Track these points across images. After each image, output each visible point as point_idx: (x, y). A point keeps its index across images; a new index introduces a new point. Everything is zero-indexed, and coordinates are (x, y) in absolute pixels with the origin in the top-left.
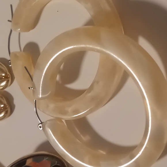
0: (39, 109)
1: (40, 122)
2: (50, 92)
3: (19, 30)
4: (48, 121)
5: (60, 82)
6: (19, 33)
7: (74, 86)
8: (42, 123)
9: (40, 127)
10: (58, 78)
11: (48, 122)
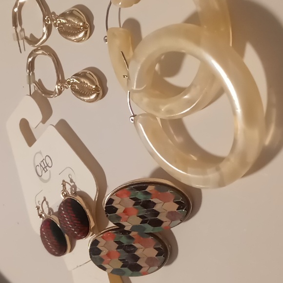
0: (132, 99)
1: (133, 115)
2: (145, 86)
3: (120, 4)
4: (141, 115)
5: (159, 73)
6: (120, 9)
7: (174, 81)
8: (134, 116)
9: (132, 120)
10: (157, 67)
11: (140, 117)
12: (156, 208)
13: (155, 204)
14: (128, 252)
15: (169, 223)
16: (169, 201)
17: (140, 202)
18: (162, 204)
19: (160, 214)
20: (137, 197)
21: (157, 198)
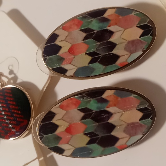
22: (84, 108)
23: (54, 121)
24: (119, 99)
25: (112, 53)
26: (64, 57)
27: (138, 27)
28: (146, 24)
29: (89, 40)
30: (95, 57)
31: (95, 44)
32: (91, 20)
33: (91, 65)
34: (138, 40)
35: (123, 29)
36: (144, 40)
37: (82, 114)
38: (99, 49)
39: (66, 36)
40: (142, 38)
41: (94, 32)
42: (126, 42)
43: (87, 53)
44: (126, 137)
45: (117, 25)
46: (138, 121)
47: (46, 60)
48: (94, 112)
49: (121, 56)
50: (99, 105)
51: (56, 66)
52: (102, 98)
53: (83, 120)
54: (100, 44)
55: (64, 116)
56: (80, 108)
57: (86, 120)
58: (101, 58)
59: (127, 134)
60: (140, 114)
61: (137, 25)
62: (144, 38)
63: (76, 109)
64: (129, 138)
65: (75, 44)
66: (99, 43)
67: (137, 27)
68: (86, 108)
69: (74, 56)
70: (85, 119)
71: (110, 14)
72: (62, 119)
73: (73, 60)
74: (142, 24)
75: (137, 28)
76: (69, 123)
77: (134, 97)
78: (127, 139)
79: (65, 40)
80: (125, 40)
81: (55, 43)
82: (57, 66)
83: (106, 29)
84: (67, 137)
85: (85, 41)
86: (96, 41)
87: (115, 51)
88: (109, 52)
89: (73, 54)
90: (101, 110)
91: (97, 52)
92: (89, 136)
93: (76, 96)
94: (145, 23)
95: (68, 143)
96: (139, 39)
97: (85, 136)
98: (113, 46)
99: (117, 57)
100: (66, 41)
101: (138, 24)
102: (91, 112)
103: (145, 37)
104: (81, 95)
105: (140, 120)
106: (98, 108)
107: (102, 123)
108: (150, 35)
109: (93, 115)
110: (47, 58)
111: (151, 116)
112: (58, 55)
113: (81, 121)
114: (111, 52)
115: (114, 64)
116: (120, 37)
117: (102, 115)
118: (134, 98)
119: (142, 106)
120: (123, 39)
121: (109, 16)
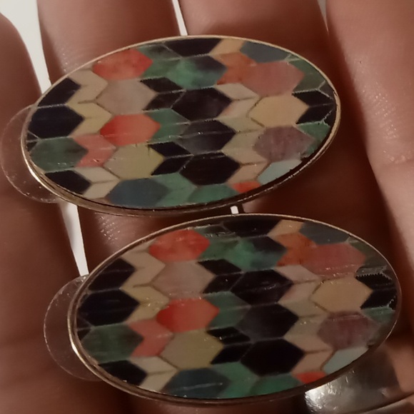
12: (228, 117)
13: (225, 101)
14: (248, 298)
15: (256, 168)
16: (278, 93)
17: (178, 95)
18: (252, 102)
19: (235, 140)
20: (171, 76)
21: (240, 80)
22: (216, 259)
23: (129, 288)
24: (314, 246)
25: (222, 154)
26: (87, 146)
27: (295, 95)
28: (317, 92)
29: (162, 110)
30: (173, 157)
31: (178, 124)
32: (173, 59)
33: (160, 178)
34: (292, 128)
35: (256, 96)
36: (308, 132)
37: (209, 277)
38: (187, 137)
39: (101, 89)
40: (302, 124)
41: (180, 91)
42: (261, 131)
43: (152, 143)
44: (323, 351)
45: (242, 83)
46: (359, 309)
47: (34, 148)
48: (242, 272)
49: (244, 165)
50: (259, 256)
51: (60, 168)
52: (268, 237)
53: (210, 294)
54: (193, 125)
55: (158, 276)
56: (207, 259)
57: (219, 293)
58: (188, 161)
59: (326, 341)
60: (365, 292)
61: (294, 90)
62: (308, 126)
63: (193, 262)
64: (331, 352)
65: (122, 114)
66: (188, 122)
67: (293, 94)
68: (222, 262)
69: (114, 148)
70: (217, 292)
71: (227, 52)
72: (152, 284)
73: (110, 157)
74: (307, 91)
75: (293, 97)
76: (171, 298)
77: (353, 244)
78: (327, 355)
79: (97, 101)
80: (258, 124)
81: (66, 104)
82: (63, 167)
83: (211, 88)
84: (160, 336)
85: (151, 111)
86: (181, 116)
87: (228, 150)
88: (212, 149)
89: (113, 141)
90: (263, 270)
91: (181, 145)
92: (221, 338)
93: (199, 227)
94: (315, 87)
95: (158, 355)
96: (295, 126)
97: (209, 338)
98: (226, 134)
99: (231, 166)
100: (98, 104)
101: (297, 88)
102: (235, 273)
103: (310, 123)
104: (213, 225)
105: (363, 307)
106: (254, 264)
107: (263, 305)
108: (326, 121)
109: (238, 281)
110: (36, 143)
111: (393, 300)
112: (68, 137)
113: (206, 295)
114: (218, 151)
115: (222, 184)
116: (247, 116)
117: (263, 283)
118: (351, 247)
119: (370, 269)
120: (253, 120)
121: (224, 56)
